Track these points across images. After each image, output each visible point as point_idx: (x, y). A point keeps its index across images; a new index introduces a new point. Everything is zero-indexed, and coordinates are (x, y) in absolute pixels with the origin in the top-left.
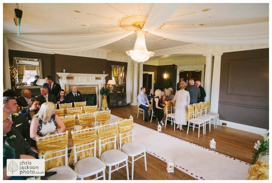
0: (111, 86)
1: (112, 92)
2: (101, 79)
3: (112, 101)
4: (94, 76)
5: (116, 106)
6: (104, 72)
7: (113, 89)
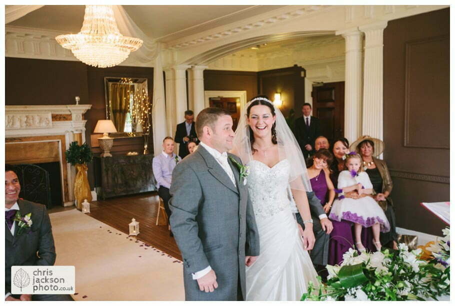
0: (106, 137)
1: (111, 156)
2: (71, 119)
3: (110, 181)
4: (48, 111)
5: (124, 194)
6: (77, 98)
7: (113, 146)
